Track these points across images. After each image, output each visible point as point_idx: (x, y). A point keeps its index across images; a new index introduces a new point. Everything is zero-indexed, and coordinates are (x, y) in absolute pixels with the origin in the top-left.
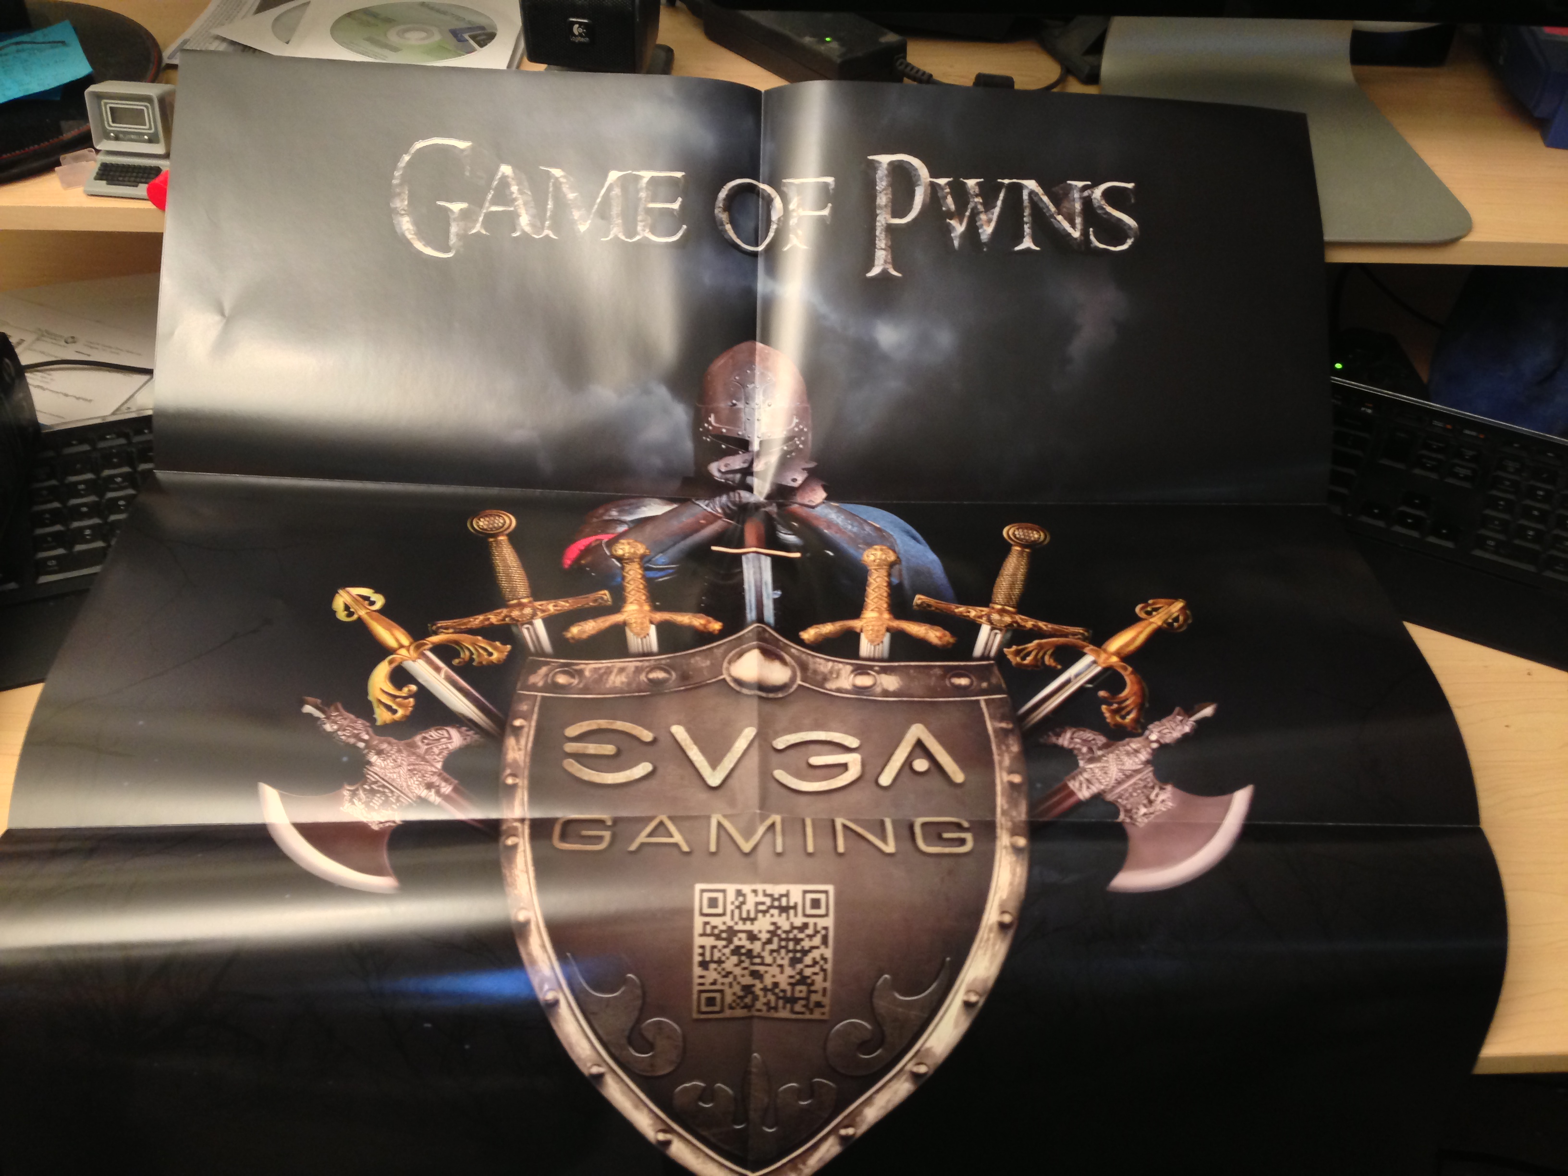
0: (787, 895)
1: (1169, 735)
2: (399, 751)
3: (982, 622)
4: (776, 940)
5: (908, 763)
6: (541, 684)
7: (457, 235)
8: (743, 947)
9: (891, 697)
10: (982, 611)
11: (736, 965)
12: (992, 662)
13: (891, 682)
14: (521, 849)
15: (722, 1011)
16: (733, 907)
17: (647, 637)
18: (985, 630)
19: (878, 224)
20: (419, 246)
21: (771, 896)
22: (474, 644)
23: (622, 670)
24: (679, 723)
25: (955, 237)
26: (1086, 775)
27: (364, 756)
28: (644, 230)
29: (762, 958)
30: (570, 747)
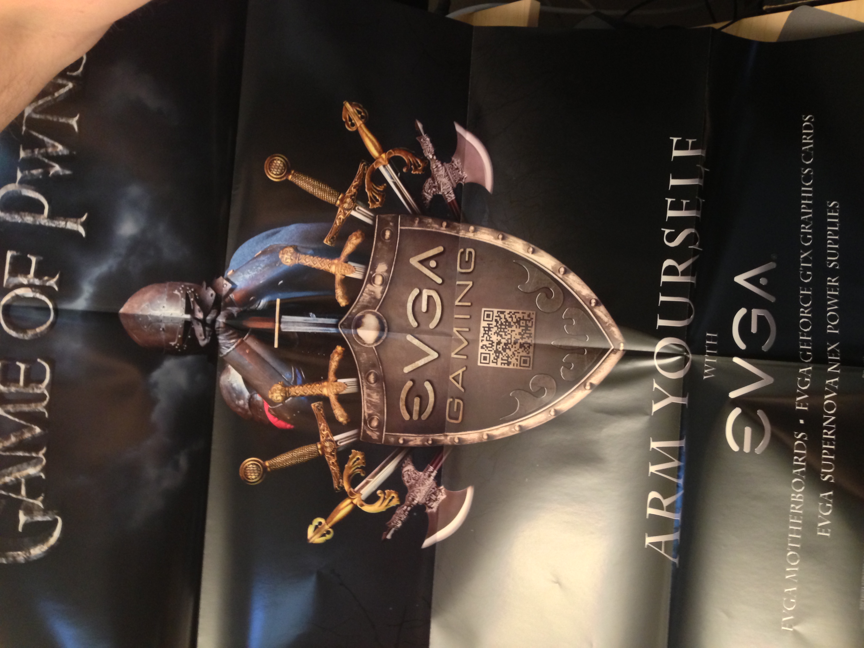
0: (484, 327)
1: (430, 149)
2: (413, 492)
3: (349, 214)
4: (501, 333)
5: (431, 269)
6: (378, 433)
7: (44, 515)
8: (503, 347)
9: (391, 269)
10: (341, 211)
11: (510, 350)
12: (377, 216)
13: (382, 268)
14: (460, 436)
15: (529, 357)
16: (487, 350)
17: (347, 383)
18: (354, 213)
19: (47, 224)
20: (53, 540)
21: (484, 334)
22: (351, 468)
23: (369, 395)
24: (403, 369)
25: (63, 172)
26: (446, 193)
27: (414, 506)
28: (40, 388)
29: (508, 339)
30: (415, 417)
